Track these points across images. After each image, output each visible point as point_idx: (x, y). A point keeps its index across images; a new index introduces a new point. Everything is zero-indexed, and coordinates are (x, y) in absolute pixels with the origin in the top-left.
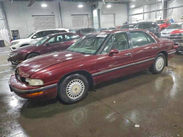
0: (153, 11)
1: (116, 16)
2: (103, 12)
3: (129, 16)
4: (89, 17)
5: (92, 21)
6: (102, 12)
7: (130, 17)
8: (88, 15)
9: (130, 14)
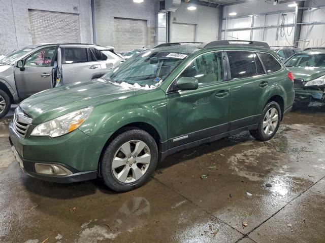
0: (273, 27)
1: (199, 29)
2: (177, 19)
3: (220, 31)
4: (149, 26)
5: (154, 35)
6: (175, 19)
7: (223, 33)
8: (146, 21)
9: (223, 28)
